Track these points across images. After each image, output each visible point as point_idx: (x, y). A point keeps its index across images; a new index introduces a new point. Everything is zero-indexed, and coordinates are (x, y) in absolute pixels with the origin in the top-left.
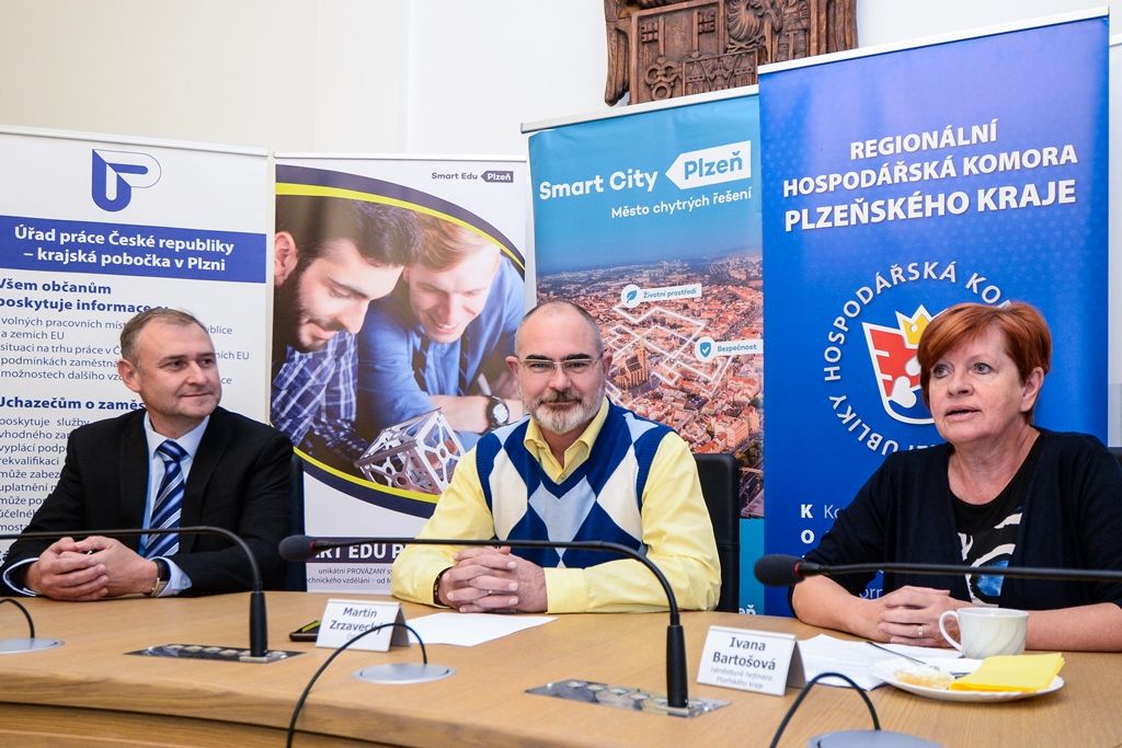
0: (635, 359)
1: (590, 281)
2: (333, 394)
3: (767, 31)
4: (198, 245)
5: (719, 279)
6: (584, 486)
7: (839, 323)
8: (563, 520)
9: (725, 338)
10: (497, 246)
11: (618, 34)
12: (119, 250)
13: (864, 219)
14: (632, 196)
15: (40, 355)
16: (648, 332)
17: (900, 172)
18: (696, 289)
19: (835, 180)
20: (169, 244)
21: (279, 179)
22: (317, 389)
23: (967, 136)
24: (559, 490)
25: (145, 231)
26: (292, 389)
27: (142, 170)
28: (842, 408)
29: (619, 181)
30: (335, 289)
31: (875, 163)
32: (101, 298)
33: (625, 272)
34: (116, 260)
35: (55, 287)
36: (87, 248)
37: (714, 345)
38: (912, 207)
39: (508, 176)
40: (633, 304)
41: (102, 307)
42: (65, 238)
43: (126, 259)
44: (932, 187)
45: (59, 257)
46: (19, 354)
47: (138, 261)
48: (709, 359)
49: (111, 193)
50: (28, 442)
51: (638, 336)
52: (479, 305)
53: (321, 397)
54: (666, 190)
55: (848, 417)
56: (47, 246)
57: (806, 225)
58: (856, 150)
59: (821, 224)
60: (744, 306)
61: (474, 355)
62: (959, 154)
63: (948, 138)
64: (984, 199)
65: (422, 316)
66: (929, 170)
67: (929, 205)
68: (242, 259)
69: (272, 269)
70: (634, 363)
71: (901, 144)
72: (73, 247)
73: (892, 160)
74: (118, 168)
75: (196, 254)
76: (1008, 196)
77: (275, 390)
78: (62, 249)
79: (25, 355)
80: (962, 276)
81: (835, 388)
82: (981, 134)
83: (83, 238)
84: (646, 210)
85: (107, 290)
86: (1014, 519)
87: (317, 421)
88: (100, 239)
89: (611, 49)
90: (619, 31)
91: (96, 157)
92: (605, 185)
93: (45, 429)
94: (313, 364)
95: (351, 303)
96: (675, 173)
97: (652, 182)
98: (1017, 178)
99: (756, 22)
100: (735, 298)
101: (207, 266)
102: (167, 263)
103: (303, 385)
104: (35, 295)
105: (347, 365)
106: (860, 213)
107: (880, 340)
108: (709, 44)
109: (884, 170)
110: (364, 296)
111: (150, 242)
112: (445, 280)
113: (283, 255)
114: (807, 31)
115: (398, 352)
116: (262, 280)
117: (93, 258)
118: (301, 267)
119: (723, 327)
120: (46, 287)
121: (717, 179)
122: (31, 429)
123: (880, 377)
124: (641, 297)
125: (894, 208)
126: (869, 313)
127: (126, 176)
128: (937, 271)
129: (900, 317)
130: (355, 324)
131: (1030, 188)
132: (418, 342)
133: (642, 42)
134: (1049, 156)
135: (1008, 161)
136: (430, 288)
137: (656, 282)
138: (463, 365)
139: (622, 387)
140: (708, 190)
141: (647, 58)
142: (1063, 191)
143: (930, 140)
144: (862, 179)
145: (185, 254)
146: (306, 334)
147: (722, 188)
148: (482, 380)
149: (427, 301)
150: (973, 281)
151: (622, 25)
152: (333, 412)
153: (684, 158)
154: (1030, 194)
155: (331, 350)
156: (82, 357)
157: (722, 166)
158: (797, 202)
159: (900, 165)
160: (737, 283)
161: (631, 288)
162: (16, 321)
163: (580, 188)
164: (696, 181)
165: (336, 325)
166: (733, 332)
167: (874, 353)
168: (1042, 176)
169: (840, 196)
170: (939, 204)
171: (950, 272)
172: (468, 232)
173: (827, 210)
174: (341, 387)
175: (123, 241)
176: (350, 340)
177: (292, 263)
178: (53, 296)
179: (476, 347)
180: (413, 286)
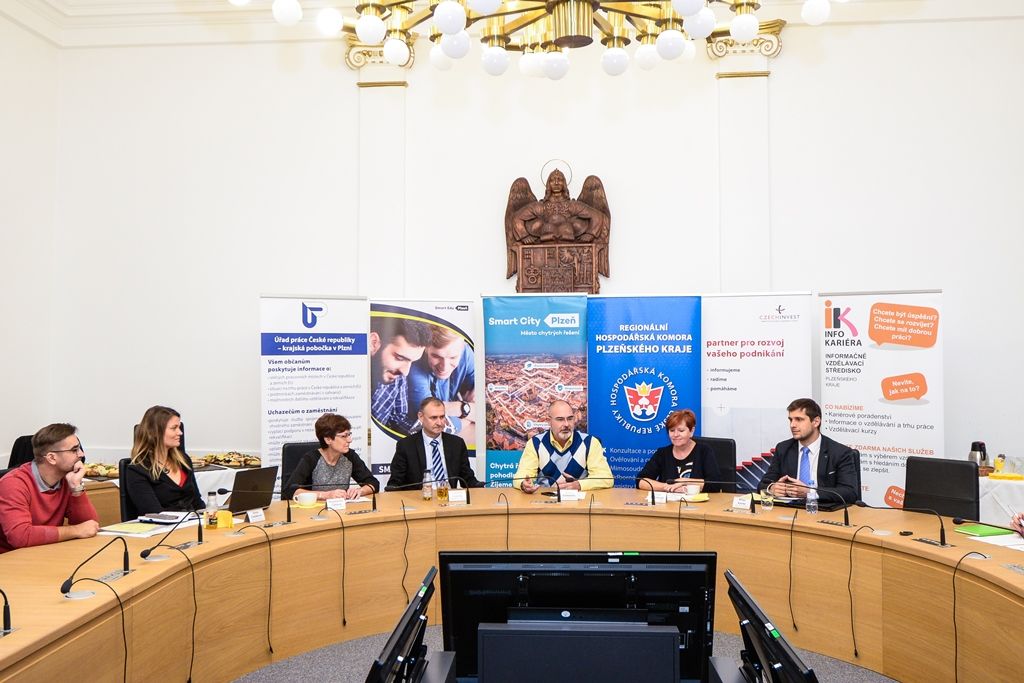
0: (530, 390)
1: (511, 359)
2: (398, 402)
3: (576, 261)
4: (342, 340)
5: (566, 362)
6: (569, 453)
7: (616, 385)
8: (562, 464)
9: (569, 384)
10: (463, 338)
11: (512, 253)
12: (312, 345)
13: (625, 351)
14: (530, 327)
15: (284, 391)
16: (536, 380)
17: (637, 337)
18: (556, 365)
19: (614, 337)
20: (331, 340)
21: (372, 310)
22: (391, 400)
23: (658, 327)
24: (562, 454)
25: (322, 335)
26: (381, 401)
27: (320, 309)
28: (617, 414)
29: (524, 321)
30: (397, 357)
31: (628, 333)
32: (307, 366)
33: (527, 356)
34: (312, 349)
35: (289, 362)
36: (301, 344)
37: (564, 387)
38: (641, 349)
39: (466, 308)
40: (529, 369)
41: (308, 369)
42: (293, 340)
43: (315, 348)
44: (647, 343)
45: (291, 349)
46: (276, 392)
47: (320, 349)
48: (562, 392)
49: (310, 321)
50: (281, 428)
51: (532, 381)
52: (457, 363)
53: (393, 404)
54: (544, 326)
55: (619, 418)
56: (286, 344)
57: (604, 351)
58: (622, 327)
59: (610, 351)
60: (577, 374)
61: (455, 384)
62: (656, 333)
63: (652, 327)
64: (664, 349)
65: (433, 368)
66: (646, 337)
67: (646, 349)
68: (358, 345)
69: (370, 348)
70: (530, 392)
71: (636, 328)
72: (296, 344)
73: (634, 333)
74: (312, 309)
75: (341, 344)
76: (671, 348)
77: (373, 401)
78: (291, 345)
79: (279, 392)
80: (657, 373)
81: (614, 408)
82: (663, 327)
83: (299, 340)
84: (535, 333)
85: (308, 362)
86: (691, 464)
87: (392, 414)
88: (306, 340)
89: (508, 258)
90: (512, 251)
91: (304, 305)
92: (519, 322)
93: (287, 423)
94: (390, 389)
95: (404, 362)
96: (548, 321)
97: (538, 323)
98: (674, 343)
99: (571, 257)
100: (572, 370)
101: (345, 349)
102: (330, 349)
103: (386, 398)
104: (282, 366)
105: (403, 389)
106: (623, 349)
107: (630, 392)
108: (552, 263)
109: (631, 335)
110: (409, 360)
111: (324, 340)
112: (442, 352)
113: (374, 342)
114: (591, 263)
115: (424, 383)
116: (366, 353)
117: (303, 349)
118: (382, 348)
119: (568, 381)
120: (286, 362)
121: (565, 325)
122: (282, 423)
123: (630, 405)
124: (534, 366)
125: (635, 349)
126: (626, 383)
127: (314, 312)
128: (649, 370)
129: (637, 385)
130: (406, 372)
131: (678, 347)
132: (432, 379)
133: (523, 258)
134: (683, 337)
135: (671, 337)
136: (436, 356)
137: (539, 361)
138: (451, 388)
139: (525, 401)
140: (562, 329)
141: (526, 265)
142: (688, 349)
143: (646, 327)
144: (624, 338)
145: (337, 344)
146: (386, 376)
147: (568, 329)
148: (459, 394)
149: (436, 361)
150: (660, 375)
151: (514, 248)
152: (398, 410)
153: (551, 316)
154: (678, 349)
155: (397, 383)
156: (300, 391)
157: (567, 321)
158: (601, 343)
159: (637, 335)
160: (573, 365)
161: (530, 362)
162: (275, 378)
163: (507, 322)
164: (556, 325)
165: (398, 373)
166: (571, 382)
167: (628, 397)
168: (682, 343)
169: (615, 342)
170: (650, 349)
171: (653, 371)
172: (451, 332)
173: (611, 347)
174: (401, 399)
175: (314, 340)
176: (404, 378)
177: (378, 346)
178: (289, 366)
179: (456, 380)
180: (429, 356)
